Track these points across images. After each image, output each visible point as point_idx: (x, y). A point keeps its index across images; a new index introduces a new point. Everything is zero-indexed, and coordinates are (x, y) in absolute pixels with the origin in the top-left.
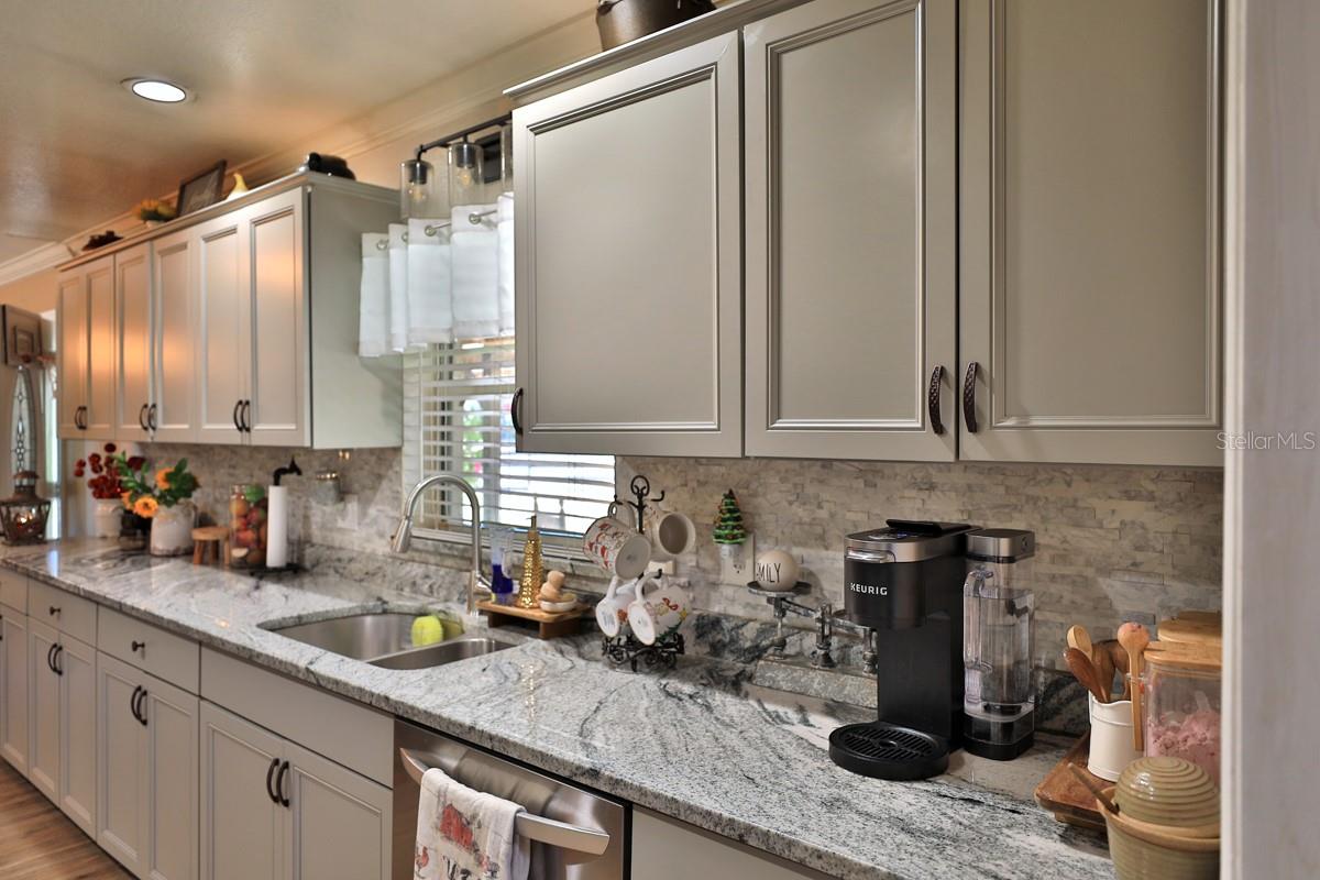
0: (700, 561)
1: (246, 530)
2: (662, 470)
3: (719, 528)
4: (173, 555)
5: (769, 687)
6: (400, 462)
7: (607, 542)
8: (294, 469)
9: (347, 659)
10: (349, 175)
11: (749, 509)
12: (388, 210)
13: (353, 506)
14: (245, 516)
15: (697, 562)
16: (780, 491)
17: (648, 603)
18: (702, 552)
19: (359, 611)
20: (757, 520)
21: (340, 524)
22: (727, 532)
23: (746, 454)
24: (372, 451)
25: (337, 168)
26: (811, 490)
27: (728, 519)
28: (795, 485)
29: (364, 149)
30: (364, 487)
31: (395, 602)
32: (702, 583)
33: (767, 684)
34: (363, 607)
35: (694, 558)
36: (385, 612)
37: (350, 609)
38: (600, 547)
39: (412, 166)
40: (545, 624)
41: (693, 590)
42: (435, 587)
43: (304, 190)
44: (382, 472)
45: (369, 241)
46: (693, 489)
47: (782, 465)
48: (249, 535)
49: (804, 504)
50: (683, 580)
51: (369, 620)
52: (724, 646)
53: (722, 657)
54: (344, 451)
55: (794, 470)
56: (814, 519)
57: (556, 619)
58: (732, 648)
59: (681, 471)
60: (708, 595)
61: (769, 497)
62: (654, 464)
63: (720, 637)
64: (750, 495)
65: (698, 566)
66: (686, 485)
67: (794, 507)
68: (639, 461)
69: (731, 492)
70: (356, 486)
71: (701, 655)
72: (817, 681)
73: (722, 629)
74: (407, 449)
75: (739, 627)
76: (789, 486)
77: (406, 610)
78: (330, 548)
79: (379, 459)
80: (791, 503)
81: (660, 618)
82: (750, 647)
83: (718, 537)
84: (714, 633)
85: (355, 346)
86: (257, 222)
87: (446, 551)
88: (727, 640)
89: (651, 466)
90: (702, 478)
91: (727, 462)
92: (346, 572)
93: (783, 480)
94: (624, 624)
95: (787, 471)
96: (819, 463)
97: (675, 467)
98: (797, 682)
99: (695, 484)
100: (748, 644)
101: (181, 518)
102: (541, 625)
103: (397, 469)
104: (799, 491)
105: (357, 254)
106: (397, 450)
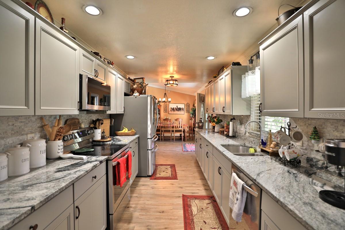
0: (309, 144)
1: (227, 129)
2: (300, 121)
3: (311, 136)
4: (218, 132)
5: (320, 177)
6: (250, 118)
7: (279, 136)
8: (234, 119)
9: (229, 152)
10: (240, 65)
11: (322, 132)
12: (246, 70)
13: (243, 126)
14: (227, 127)
15: (308, 144)
16: (331, 128)
17: (288, 151)
18: (309, 141)
19: (240, 145)
20: (324, 135)
21: (241, 129)
22: (313, 137)
23: (305, 117)
24: (246, 116)
25: (238, 64)
26: (340, 128)
27: (314, 134)
28: (335, 126)
29: (245, 59)
30: (245, 123)
31: (247, 144)
32: (309, 149)
33: (319, 176)
34: (241, 145)
35: (307, 143)
36: (245, 146)
37: (238, 145)
38: (277, 137)
39: (250, 61)
40: (271, 153)
41: (307, 151)
42: (255, 143)
43: (231, 69)
44: (248, 120)
45: (243, 76)
46: (307, 126)
47: (331, 121)
48: (227, 130)
49: (338, 131)
50: (304, 148)
51: (241, 147)
52: (314, 165)
53: (313, 168)
54: (242, 115)
55: (335, 122)
56: (341, 136)
57: (273, 152)
58: (316, 166)
59: (304, 121)
60: (311, 152)
61: (327, 129)
62: (298, 120)
63: (312, 163)
64: (322, 128)
65: (308, 145)
66: (306, 125)
67: (335, 132)
68: (295, 119)
69: (315, 127)
70: (244, 122)
71: (308, 167)
72: (334, 179)
73: (313, 161)
74: (251, 115)
75: (317, 161)
76: (333, 126)
77: (248, 146)
78: (240, 133)
79: (247, 117)
80: (334, 131)
81: (291, 155)
82: (321, 167)
83: (310, 138)
84: (311, 162)
85: (241, 96)
86: (225, 76)
87: (257, 136)
88: (314, 164)
89: (297, 120)
90: (310, 123)
91: (316, 120)
92: (242, 138)
93: (332, 125)
94: (284, 155)
95: (333, 122)
96: (343, 121)
97: (303, 120)
98: (328, 178)
99: (308, 125)
100: (320, 166)
101: (219, 126)
102: (270, 153)
103: (250, 119)
104: (336, 128)
105: (241, 79)
106: (250, 115)
